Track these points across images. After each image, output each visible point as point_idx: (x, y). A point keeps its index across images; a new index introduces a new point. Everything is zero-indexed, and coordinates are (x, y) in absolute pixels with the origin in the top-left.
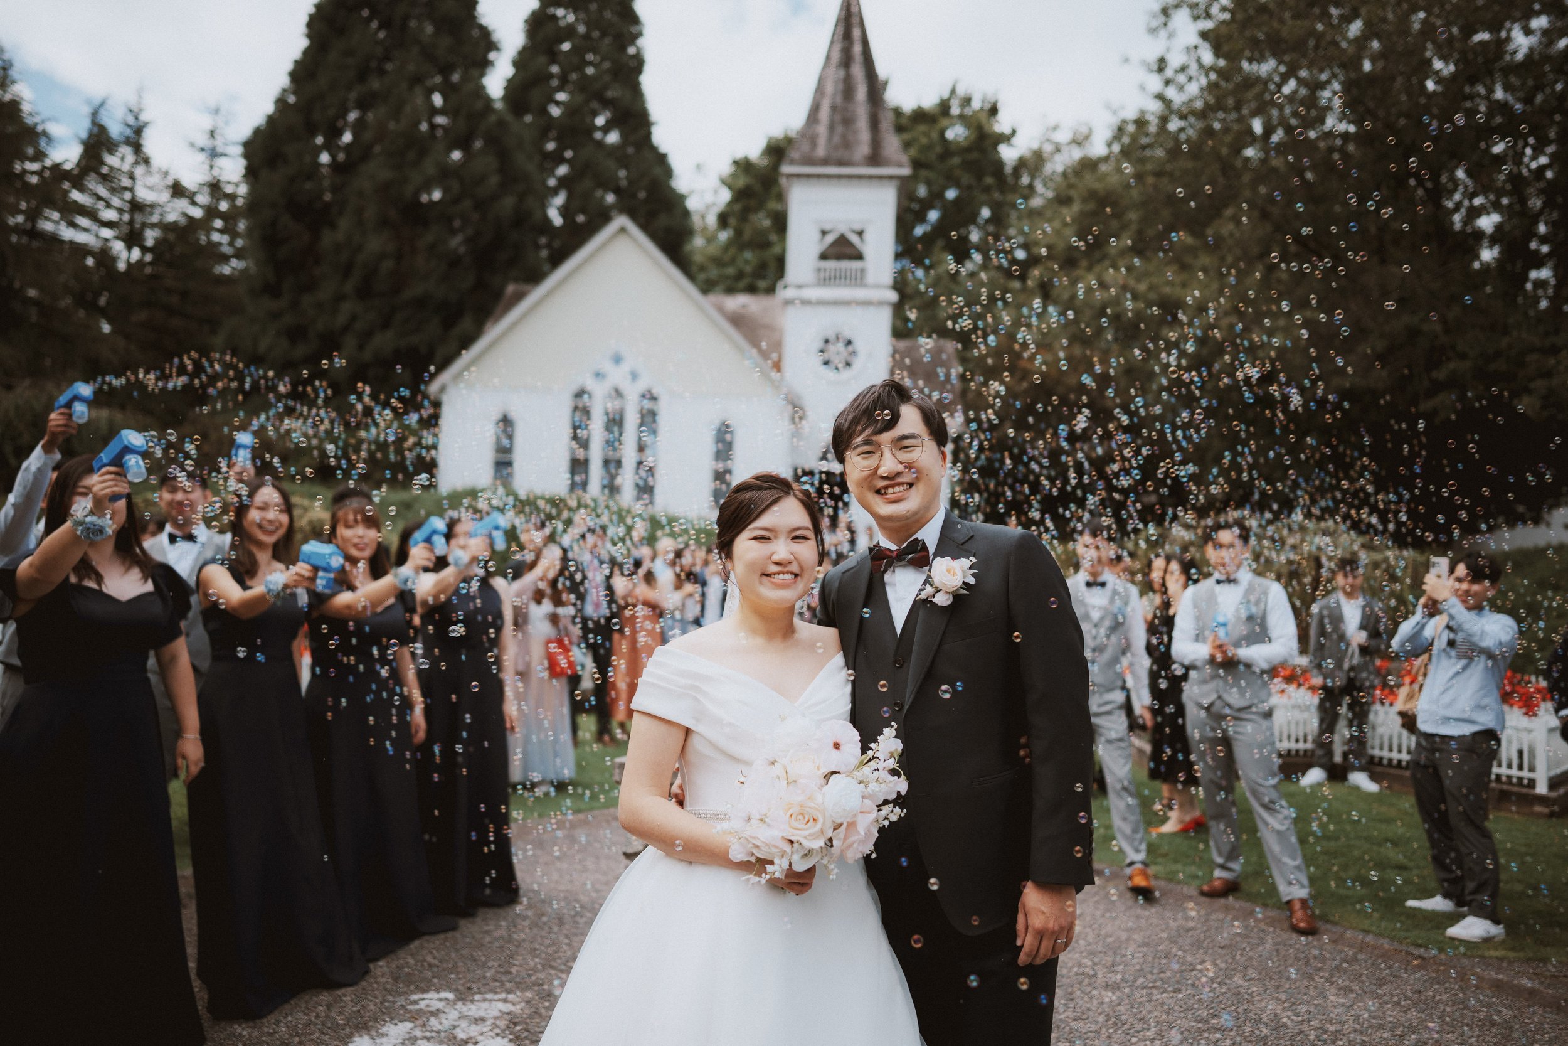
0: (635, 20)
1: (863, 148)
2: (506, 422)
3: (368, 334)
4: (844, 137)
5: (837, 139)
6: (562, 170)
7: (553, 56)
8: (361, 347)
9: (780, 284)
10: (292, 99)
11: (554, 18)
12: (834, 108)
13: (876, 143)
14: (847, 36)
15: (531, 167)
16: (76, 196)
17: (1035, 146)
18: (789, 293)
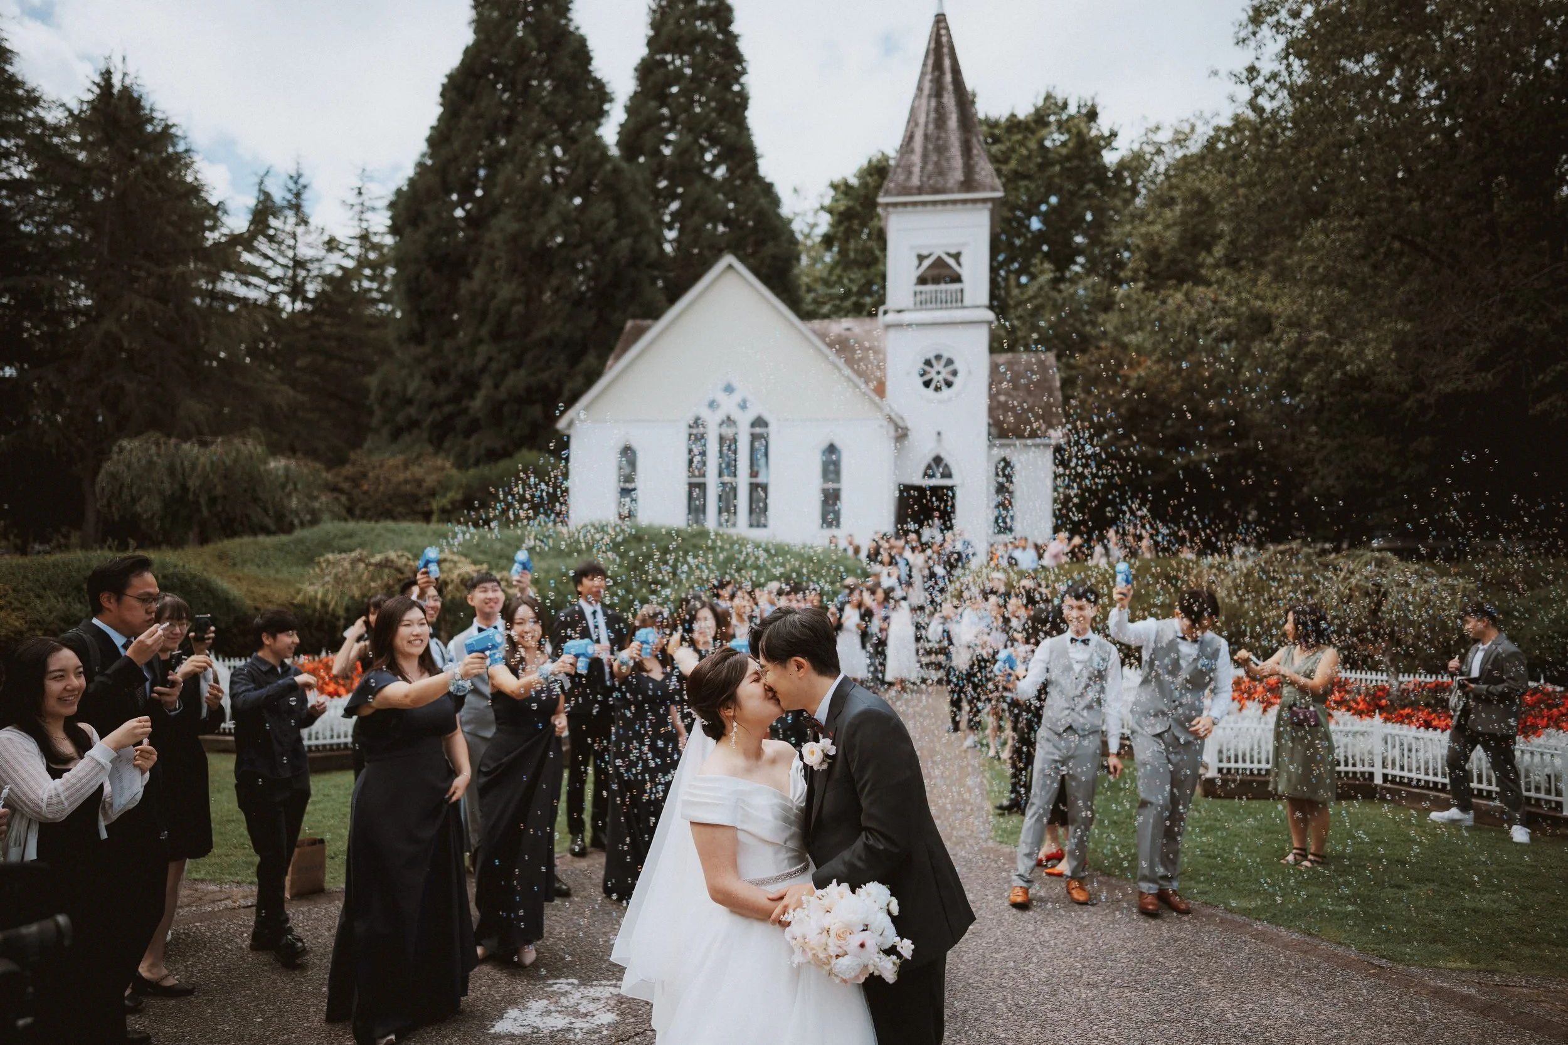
0: (738, 58)
1: (958, 175)
2: (628, 452)
3: (503, 374)
4: (937, 164)
5: (930, 167)
6: (675, 206)
7: (663, 98)
8: (497, 386)
9: (882, 309)
10: (429, 162)
11: (664, 63)
12: (926, 137)
13: (969, 169)
14: (938, 66)
15: (644, 209)
16: (247, 257)
17: (1136, 147)
18: (891, 318)
